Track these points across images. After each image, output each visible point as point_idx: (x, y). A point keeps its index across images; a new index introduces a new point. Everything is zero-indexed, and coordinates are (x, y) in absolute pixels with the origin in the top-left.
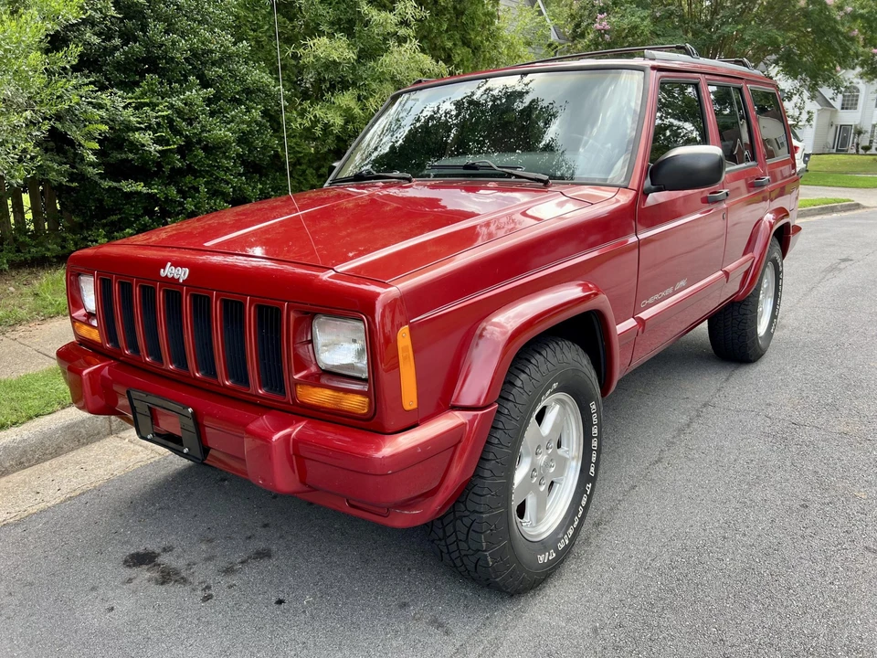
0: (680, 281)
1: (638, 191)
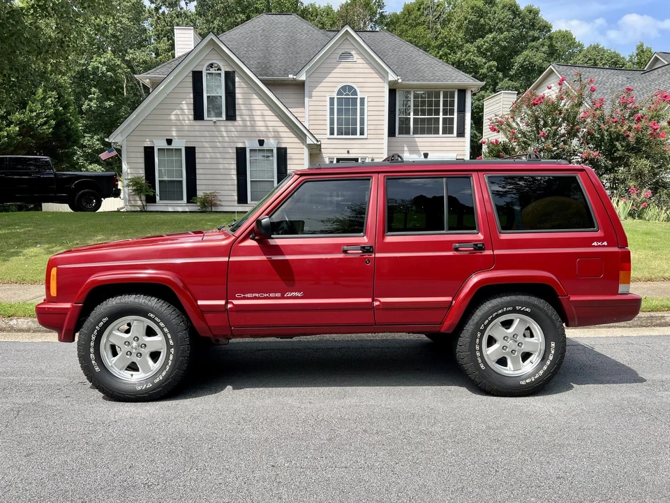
0: (291, 292)
1: (237, 237)
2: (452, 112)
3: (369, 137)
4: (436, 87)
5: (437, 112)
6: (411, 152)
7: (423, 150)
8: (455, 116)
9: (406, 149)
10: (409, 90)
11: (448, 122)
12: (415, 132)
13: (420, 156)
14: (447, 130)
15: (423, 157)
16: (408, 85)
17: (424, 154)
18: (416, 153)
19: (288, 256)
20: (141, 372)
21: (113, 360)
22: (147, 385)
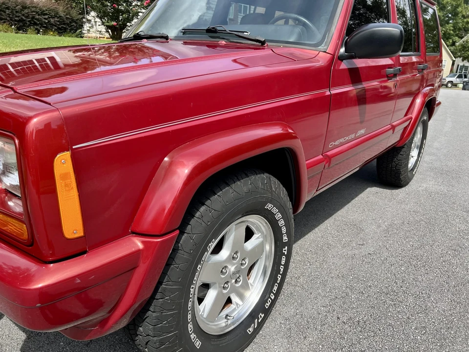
0: (360, 130)
1: (333, 55)
19: (363, 83)
20: (237, 304)
21: (204, 311)
22: (258, 319)
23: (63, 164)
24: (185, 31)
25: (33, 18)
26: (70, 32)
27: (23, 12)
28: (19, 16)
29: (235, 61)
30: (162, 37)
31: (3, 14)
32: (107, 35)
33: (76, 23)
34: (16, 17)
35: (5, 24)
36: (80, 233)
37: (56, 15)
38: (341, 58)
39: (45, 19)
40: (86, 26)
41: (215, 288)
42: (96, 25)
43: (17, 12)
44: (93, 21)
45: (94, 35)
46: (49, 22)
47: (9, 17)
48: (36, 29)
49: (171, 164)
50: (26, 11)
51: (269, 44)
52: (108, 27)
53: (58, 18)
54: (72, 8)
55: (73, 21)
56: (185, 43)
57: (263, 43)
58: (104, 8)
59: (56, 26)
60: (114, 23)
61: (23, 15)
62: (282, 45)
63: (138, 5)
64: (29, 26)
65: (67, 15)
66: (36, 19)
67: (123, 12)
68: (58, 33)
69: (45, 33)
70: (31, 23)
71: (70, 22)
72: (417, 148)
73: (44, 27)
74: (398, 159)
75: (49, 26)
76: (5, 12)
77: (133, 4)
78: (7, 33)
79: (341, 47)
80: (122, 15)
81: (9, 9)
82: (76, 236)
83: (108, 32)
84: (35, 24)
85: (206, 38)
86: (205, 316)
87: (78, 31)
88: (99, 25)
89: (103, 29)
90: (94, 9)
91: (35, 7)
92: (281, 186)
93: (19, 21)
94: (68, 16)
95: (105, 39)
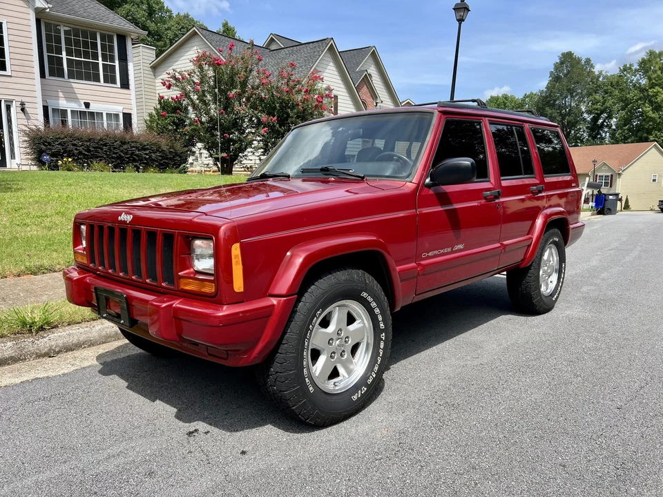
0: (457, 245)
1: (418, 184)
2: (112, 60)
3: (14, 74)
4: (90, 25)
5: (95, 57)
6: (68, 99)
7: (84, 98)
8: (117, 63)
9: (61, 94)
10: (59, 23)
11: (109, 70)
12: (71, 76)
13: (80, 105)
14: (110, 79)
15: (84, 107)
16: (58, 16)
17: (85, 103)
18: (75, 102)
19: (454, 205)
20: (344, 376)
21: (316, 371)
22: (362, 391)
23: (236, 250)
24: (304, 171)
25: (133, 153)
26: (173, 167)
27: (121, 149)
28: (117, 153)
29: (347, 191)
30: (285, 176)
31: (100, 151)
32: (215, 168)
33: (180, 157)
34: (114, 153)
35: (101, 163)
36: (242, 290)
37: (159, 149)
38: (428, 186)
39: (146, 154)
40: (190, 160)
41: (324, 354)
42: (201, 157)
43: (115, 148)
44: (197, 152)
45: (198, 168)
46: (150, 157)
47: (106, 154)
48: (135, 166)
49: (292, 256)
50: (125, 147)
51: (368, 178)
52: (217, 159)
53: (160, 152)
54: (176, 140)
55: (177, 154)
56: (304, 181)
57: (363, 178)
58: (213, 139)
59: (157, 162)
60: (224, 155)
61: (122, 151)
62: (378, 179)
63: (252, 133)
64: (128, 163)
65: (170, 148)
66: (135, 155)
67: (235, 142)
68: (160, 169)
69: (145, 170)
70: (130, 160)
71: (174, 157)
72: (556, 272)
73: (144, 163)
74: (527, 281)
75: (150, 162)
76: (102, 149)
77: (247, 131)
78: (102, 173)
79: (427, 177)
80: (233, 145)
81: (106, 146)
82: (240, 291)
83: (217, 165)
84: (134, 160)
85: (321, 175)
86: (317, 375)
87: (182, 166)
88: (206, 158)
89: (211, 161)
90: (201, 141)
91: (135, 142)
92: (375, 282)
93: (117, 158)
94: (172, 150)
95: (211, 173)
